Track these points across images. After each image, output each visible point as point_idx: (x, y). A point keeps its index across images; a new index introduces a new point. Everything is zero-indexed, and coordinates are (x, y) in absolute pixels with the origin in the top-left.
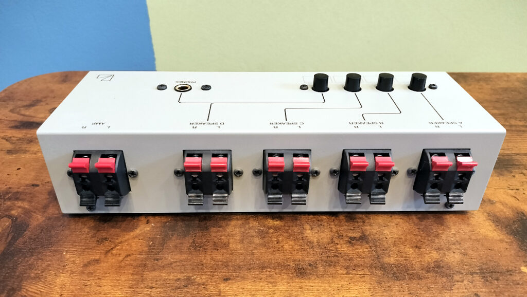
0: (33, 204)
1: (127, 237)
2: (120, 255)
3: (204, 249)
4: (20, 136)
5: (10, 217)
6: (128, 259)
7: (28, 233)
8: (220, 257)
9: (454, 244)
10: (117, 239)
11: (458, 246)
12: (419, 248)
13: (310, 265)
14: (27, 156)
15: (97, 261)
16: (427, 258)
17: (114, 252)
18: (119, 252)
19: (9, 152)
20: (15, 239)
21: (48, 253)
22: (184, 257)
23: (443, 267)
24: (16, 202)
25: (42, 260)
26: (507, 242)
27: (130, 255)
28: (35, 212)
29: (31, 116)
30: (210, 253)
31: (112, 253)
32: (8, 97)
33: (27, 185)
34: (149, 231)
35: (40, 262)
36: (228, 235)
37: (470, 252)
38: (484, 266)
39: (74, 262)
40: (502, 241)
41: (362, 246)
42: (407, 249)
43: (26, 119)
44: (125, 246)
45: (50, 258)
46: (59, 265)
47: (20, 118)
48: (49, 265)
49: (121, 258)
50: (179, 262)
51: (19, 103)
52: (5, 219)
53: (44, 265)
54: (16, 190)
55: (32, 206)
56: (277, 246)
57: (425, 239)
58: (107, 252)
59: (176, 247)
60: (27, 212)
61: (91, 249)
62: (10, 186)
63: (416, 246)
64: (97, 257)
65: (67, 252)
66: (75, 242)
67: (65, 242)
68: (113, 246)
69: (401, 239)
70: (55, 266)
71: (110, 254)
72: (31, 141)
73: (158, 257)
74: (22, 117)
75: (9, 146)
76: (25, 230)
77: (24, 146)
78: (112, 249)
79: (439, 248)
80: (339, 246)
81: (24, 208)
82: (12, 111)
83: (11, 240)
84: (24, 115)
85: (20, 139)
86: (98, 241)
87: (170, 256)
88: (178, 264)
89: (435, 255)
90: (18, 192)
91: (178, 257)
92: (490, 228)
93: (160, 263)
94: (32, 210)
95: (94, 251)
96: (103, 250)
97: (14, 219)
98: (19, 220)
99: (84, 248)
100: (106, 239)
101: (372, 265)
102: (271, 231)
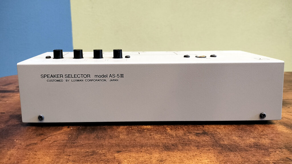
1: (55, 133)
3: (104, 138)
8: (114, 142)
9: (263, 135)
10: (49, 134)
11: (266, 136)
12: (242, 137)
13: (173, 145)
15: (35, 144)
16: (248, 142)
18: (50, 140)
22: (90, 142)
23: (260, 145)
27: (56, 141)
29: (6, 89)
30: (108, 140)
34: (69, 131)
36: (119, 132)
37: (275, 139)
38: (286, 145)
39: (21, 144)
41: (204, 137)
42: (234, 138)
44: (54, 137)
45: (6, 142)
46: (11, 145)
48: (4, 145)
56: (150, 137)
57: (244, 133)
59: (86, 137)
65: (17, 139)
67: (16, 136)
69: (229, 133)
70: (8, 146)
71: (43, 141)
72: (4, 97)
73: (74, 142)
78: (45, 138)
79: (254, 137)
80: (190, 137)
84: (2, 88)
86: (36, 135)
87: (82, 141)
88: (87, 145)
89: (253, 140)
91: (87, 142)
92: (283, 128)
95: (34, 139)
96: (40, 139)
99: (28, 138)
100: (42, 134)
101: (213, 145)
102: (146, 130)
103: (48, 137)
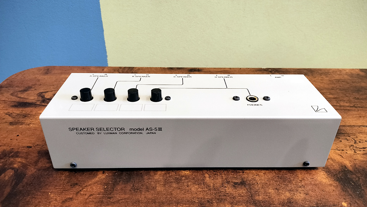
0: (28, 160)
1: (90, 183)
2: (85, 195)
3: (140, 191)
4: (18, 112)
5: (13, 169)
6: (91, 197)
7: (25, 180)
8: (150, 196)
9: (300, 187)
10: (84, 184)
11: (303, 189)
12: (278, 190)
13: (208, 202)
14: (24, 126)
15: (71, 199)
16: (283, 197)
17: (82, 193)
18: (85, 193)
19: (11, 124)
20: (17, 184)
21: (39, 193)
22: (127, 196)
23: (293, 202)
24: (17, 159)
25: (35, 198)
26: (334, 186)
27: (92, 195)
28: (29, 166)
29: (25, 99)
30: (144, 194)
31: (81, 194)
32: (9, 84)
33: (24, 147)
34: (104, 178)
35: (33, 200)
36: (156, 181)
37: (310, 192)
38: (319, 202)
39: (56, 200)
40: (331, 185)
41: (241, 188)
42: (270, 191)
43: (21, 100)
44: (89, 189)
45: (40, 197)
46: (46, 201)
47: (18, 100)
48: (39, 202)
49: (86, 197)
50: (124, 199)
51: (17, 88)
52: (10, 170)
53: (37, 202)
54: (16, 150)
55: (28, 161)
56: (187, 188)
57: (282, 184)
58: (78, 193)
59: (122, 189)
60: (25, 166)
61: (67, 191)
62: (13, 148)
63: (276, 189)
64: (71, 196)
65: (51, 192)
66: (56, 186)
67: (50, 186)
68: (81, 189)
69: (267, 183)
70: (43, 202)
71: (79, 194)
72: (26, 116)
73: (110, 196)
74: (19, 99)
75: (10, 119)
76: (23, 178)
77: (21, 120)
78: (80, 191)
79: (290, 190)
80: (227, 188)
81: (22, 163)
82: (12, 94)
83: (14, 185)
84: (20, 98)
85: (18, 114)
86: (71, 185)
87: (118, 195)
88: (123, 201)
89: (288, 194)
90: (18, 152)
91: (123, 196)
92: (324, 176)
93: (111, 200)
94: (28, 164)
95: (69, 192)
96: (75, 191)
97: (16, 170)
98: (19, 171)
99: (62, 190)
100: (76, 184)
101: (247, 201)
102: (184, 178)
103: (83, 189)
